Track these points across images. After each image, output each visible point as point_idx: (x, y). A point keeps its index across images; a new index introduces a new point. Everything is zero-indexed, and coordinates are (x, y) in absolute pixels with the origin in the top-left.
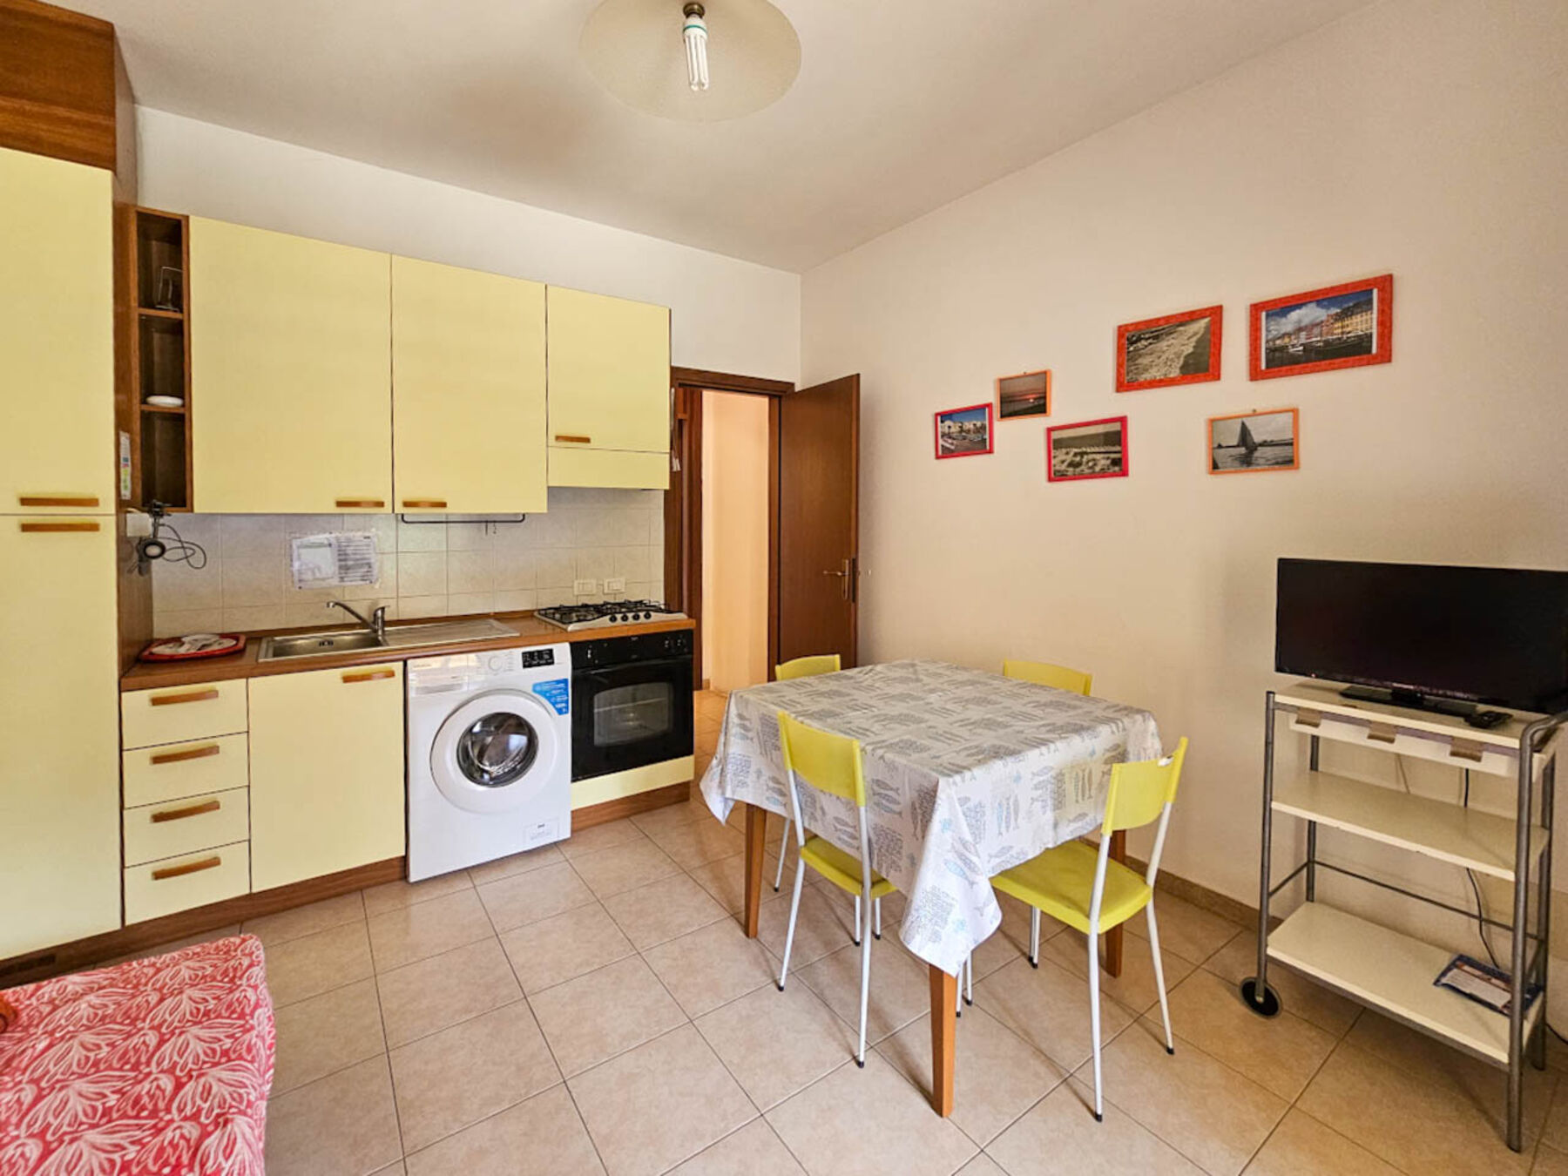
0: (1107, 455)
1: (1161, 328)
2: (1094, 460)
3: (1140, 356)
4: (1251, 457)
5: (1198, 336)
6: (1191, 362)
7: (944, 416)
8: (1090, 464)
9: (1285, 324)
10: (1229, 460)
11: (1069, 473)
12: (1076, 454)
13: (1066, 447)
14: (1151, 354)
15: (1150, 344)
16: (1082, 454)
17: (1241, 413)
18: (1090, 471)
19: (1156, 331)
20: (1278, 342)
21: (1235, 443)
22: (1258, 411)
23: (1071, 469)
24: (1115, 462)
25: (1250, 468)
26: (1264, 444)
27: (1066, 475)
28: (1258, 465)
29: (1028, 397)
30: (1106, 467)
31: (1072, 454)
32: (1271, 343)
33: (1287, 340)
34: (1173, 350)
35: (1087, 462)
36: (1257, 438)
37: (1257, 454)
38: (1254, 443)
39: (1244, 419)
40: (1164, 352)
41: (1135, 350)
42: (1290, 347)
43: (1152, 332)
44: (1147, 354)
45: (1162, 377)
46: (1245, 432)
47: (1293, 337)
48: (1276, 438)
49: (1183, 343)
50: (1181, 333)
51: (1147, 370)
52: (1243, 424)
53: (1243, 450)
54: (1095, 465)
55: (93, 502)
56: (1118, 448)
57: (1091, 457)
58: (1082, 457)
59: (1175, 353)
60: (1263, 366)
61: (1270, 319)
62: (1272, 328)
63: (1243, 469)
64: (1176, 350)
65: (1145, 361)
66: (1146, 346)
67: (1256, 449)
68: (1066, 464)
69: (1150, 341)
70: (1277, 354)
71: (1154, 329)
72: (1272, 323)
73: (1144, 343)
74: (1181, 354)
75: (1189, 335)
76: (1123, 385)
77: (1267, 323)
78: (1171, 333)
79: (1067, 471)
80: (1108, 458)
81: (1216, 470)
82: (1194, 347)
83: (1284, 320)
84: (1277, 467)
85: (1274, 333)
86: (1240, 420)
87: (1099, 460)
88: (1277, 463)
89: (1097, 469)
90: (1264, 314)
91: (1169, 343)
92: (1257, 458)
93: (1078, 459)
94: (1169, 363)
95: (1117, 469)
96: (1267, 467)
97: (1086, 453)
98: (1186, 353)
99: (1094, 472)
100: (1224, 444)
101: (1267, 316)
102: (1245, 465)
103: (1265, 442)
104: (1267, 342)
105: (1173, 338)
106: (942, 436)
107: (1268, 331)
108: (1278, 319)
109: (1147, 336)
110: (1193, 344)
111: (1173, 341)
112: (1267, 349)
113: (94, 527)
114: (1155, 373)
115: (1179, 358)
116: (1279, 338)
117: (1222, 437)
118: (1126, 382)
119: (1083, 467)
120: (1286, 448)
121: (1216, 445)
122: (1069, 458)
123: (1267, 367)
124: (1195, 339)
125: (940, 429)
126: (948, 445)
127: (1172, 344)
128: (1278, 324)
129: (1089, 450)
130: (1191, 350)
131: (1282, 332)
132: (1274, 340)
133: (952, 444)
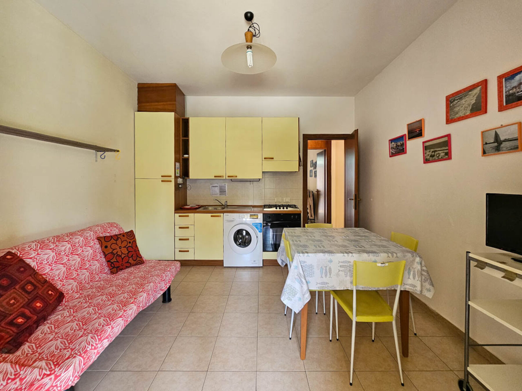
0: (443, 151)
1: (462, 94)
2: (439, 153)
3: (455, 107)
4: (500, 147)
5: (477, 95)
6: (474, 107)
7: (391, 141)
8: (438, 155)
9: (514, 82)
10: (490, 149)
11: (430, 160)
12: (433, 152)
13: (429, 149)
14: (459, 106)
15: (459, 101)
16: (435, 151)
17: (495, 127)
18: (438, 158)
19: (460, 96)
20: (511, 92)
21: (493, 141)
22: (504, 125)
23: (431, 158)
24: (446, 154)
25: (499, 152)
26: (506, 140)
27: (429, 160)
28: (503, 150)
29: (416, 130)
30: (443, 156)
31: (431, 152)
32: (508, 93)
33: (514, 90)
34: (467, 103)
35: (437, 155)
36: (502, 138)
37: (502, 146)
38: (501, 141)
39: (496, 130)
40: (464, 104)
41: (453, 106)
42: (516, 93)
43: (459, 97)
44: (457, 106)
45: (463, 115)
46: (497, 136)
47: (517, 88)
48: (510, 137)
49: (471, 99)
50: (470, 95)
51: (457, 113)
52: (496, 132)
53: (496, 144)
54: (439, 156)
55: (170, 176)
56: (447, 148)
57: (438, 152)
58: (435, 153)
59: (468, 104)
60: (505, 104)
61: (506, 81)
62: (508, 85)
63: (496, 153)
64: (468, 103)
65: (456, 109)
66: (457, 103)
67: (502, 144)
68: (429, 156)
69: (458, 101)
70: (511, 97)
71: (459, 95)
72: (508, 83)
73: (456, 101)
74: (470, 104)
75: (474, 95)
76: (449, 121)
77: (505, 84)
78: (466, 96)
79: (430, 159)
80: (444, 152)
81: (485, 155)
82: (476, 100)
83: (513, 81)
84: (511, 151)
85: (509, 88)
86: (494, 131)
87: (441, 154)
88: (511, 149)
89: (440, 157)
90: (504, 80)
91: (466, 100)
92: (502, 147)
93: (433, 154)
94: (466, 109)
95: (447, 157)
96: (507, 151)
97: (436, 151)
98: (472, 103)
99: (439, 159)
100: (488, 143)
101: (506, 80)
102: (497, 151)
103: (506, 139)
104: (506, 92)
105: (467, 98)
106: (391, 148)
107: (506, 87)
108: (510, 81)
109: (457, 98)
110: (475, 99)
111: (467, 99)
112: (506, 96)
113: (171, 181)
114: (461, 114)
115: (469, 106)
116: (511, 90)
117: (487, 139)
118: (450, 119)
119: (435, 157)
120: (515, 141)
121: (484, 143)
122: (430, 153)
123: (506, 104)
124: (475, 97)
125: (390, 146)
126: (393, 152)
127: (467, 100)
128: (510, 83)
129: (437, 150)
130: (474, 101)
131: (512, 86)
132: (509, 91)
133: (394, 151)
